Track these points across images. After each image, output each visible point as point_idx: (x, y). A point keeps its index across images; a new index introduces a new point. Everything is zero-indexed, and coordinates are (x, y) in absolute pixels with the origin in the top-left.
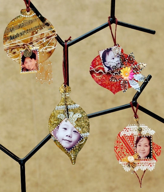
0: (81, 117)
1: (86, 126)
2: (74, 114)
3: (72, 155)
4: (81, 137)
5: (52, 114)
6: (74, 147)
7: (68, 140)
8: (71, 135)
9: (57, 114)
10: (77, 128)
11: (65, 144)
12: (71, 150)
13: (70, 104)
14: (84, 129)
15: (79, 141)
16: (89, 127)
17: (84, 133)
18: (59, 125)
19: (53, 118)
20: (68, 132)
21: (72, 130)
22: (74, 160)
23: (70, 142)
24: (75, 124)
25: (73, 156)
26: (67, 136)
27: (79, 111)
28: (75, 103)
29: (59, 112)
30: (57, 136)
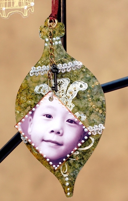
0: (87, 90)
1: (97, 110)
2: (71, 83)
3: (65, 176)
4: (86, 134)
5: (23, 86)
6: (68, 156)
7: (54, 140)
8: (62, 129)
9: (34, 84)
10: (77, 114)
11: (48, 151)
12: (60, 163)
13: (61, 61)
14: (93, 117)
15: (79, 141)
16: (103, 111)
17: (92, 124)
18: (34, 109)
19: (24, 93)
20: (56, 124)
21: (64, 118)
22: (69, 186)
23: (59, 144)
24: (73, 106)
25: (68, 177)
26: (52, 131)
27: (82, 76)
28: (72, 59)
29: (37, 79)
30: (29, 134)
